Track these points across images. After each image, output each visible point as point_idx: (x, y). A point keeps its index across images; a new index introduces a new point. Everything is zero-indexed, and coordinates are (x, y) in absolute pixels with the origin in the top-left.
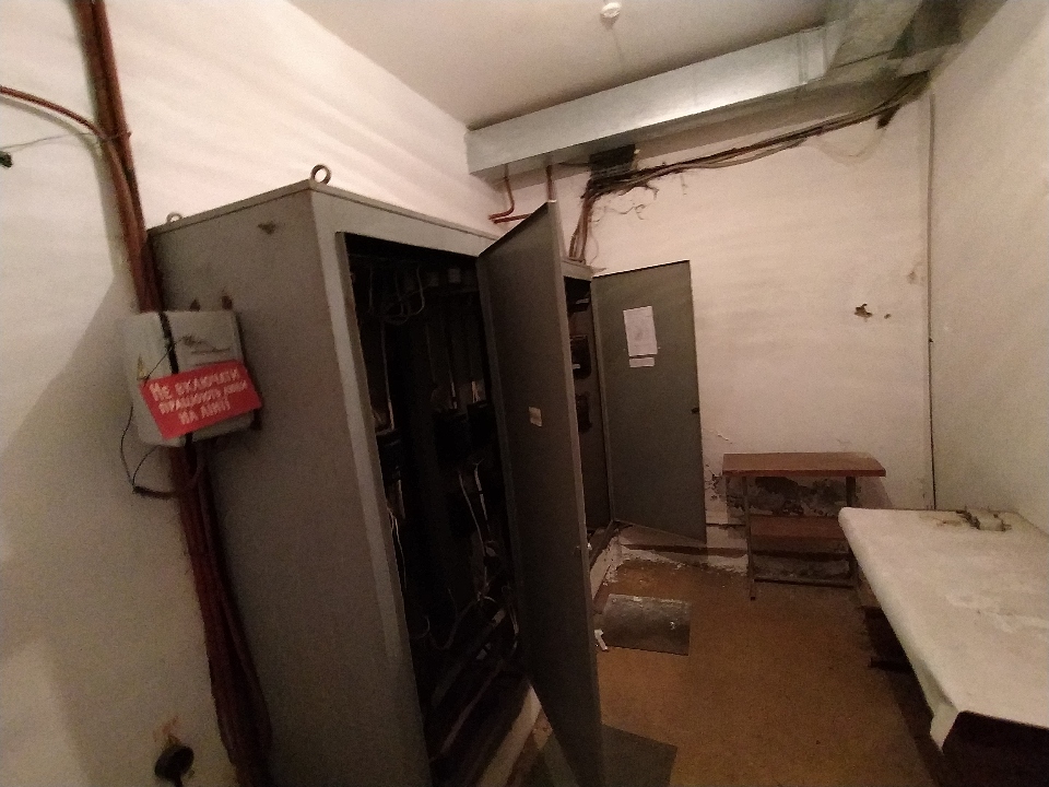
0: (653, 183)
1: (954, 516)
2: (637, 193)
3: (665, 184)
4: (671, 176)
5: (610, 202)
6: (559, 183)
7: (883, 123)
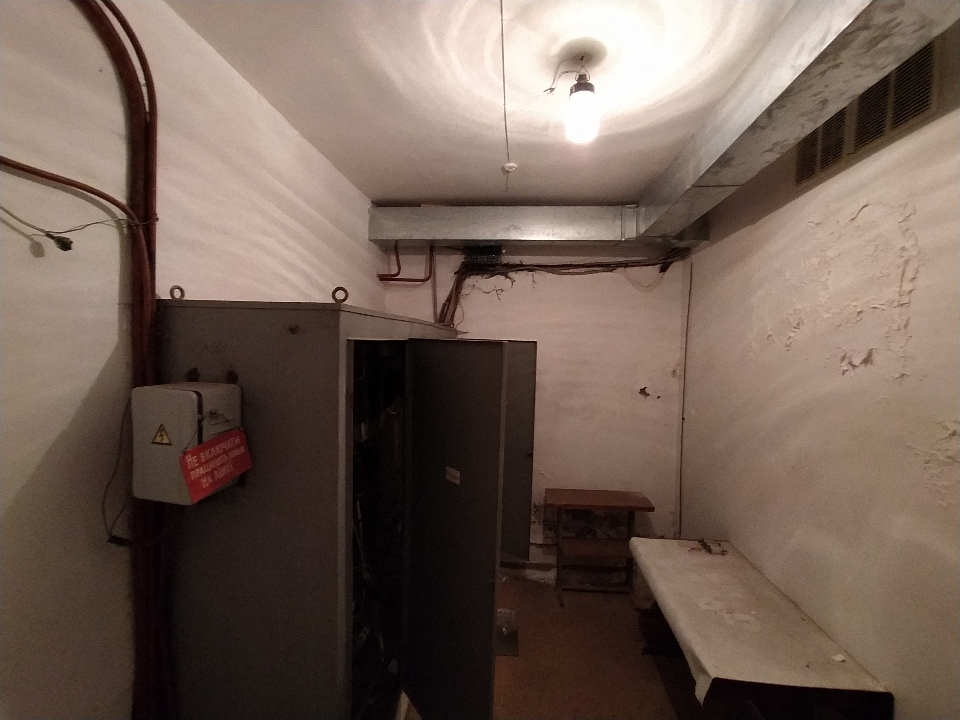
0: (512, 275)
1: (696, 544)
2: (498, 281)
3: (521, 277)
4: (525, 272)
5: (478, 283)
6: (439, 259)
7: (663, 270)
